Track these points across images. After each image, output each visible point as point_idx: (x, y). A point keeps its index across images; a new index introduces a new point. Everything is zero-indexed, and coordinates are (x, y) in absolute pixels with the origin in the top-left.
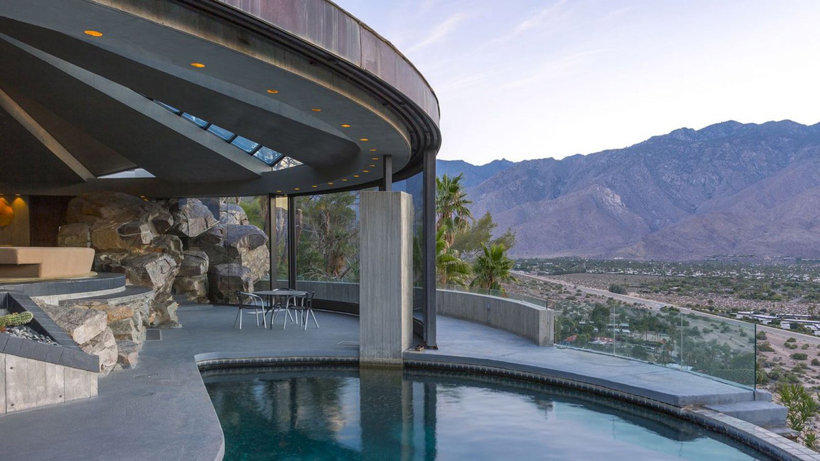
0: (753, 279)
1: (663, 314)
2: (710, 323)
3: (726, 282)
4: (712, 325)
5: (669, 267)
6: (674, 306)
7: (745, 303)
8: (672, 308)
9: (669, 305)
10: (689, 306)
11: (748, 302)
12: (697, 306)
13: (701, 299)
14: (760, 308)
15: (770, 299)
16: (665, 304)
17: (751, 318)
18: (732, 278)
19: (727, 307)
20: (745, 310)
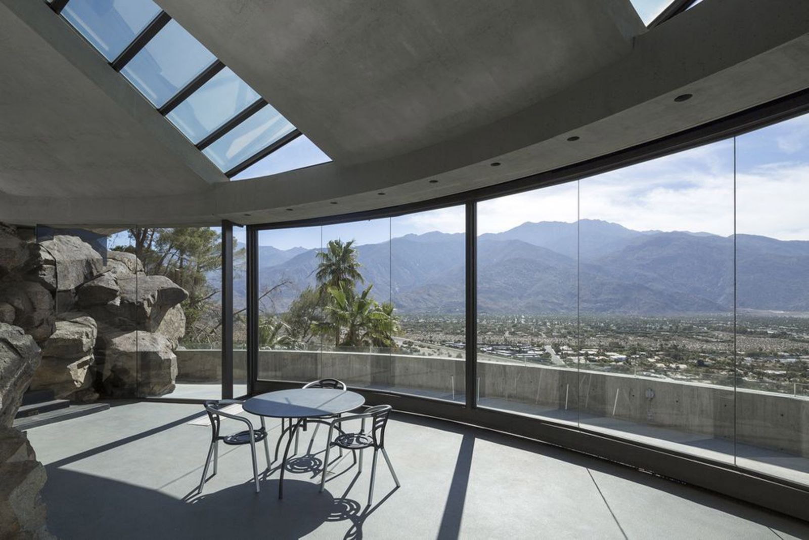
0: (451, 323)
1: (405, 346)
2: (431, 350)
3: (437, 325)
4: (433, 351)
5: (406, 316)
6: (411, 341)
7: (449, 336)
8: (409, 342)
9: (408, 340)
10: (419, 340)
11: (450, 336)
12: (423, 340)
13: (425, 335)
14: (457, 340)
15: (461, 334)
16: (405, 339)
17: (453, 345)
18: (440, 323)
19: (440, 339)
20: (449, 341)
